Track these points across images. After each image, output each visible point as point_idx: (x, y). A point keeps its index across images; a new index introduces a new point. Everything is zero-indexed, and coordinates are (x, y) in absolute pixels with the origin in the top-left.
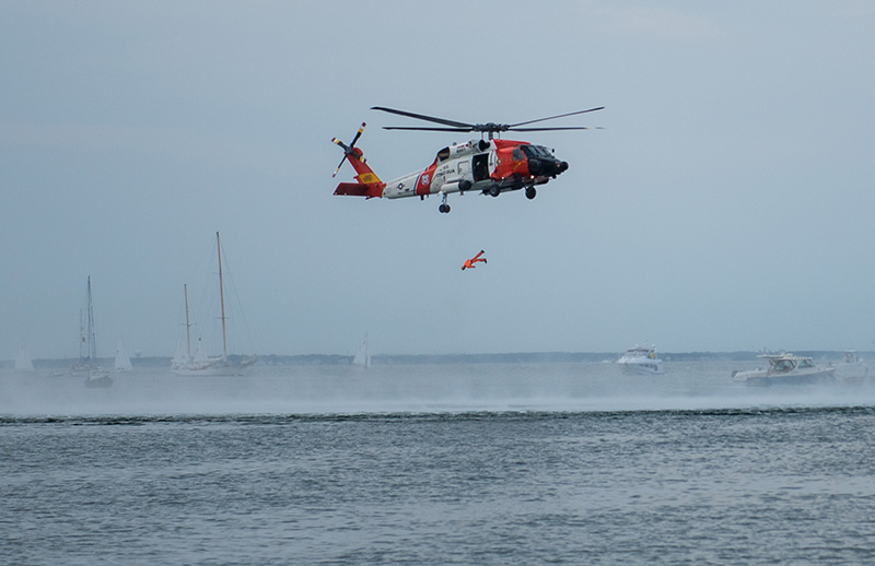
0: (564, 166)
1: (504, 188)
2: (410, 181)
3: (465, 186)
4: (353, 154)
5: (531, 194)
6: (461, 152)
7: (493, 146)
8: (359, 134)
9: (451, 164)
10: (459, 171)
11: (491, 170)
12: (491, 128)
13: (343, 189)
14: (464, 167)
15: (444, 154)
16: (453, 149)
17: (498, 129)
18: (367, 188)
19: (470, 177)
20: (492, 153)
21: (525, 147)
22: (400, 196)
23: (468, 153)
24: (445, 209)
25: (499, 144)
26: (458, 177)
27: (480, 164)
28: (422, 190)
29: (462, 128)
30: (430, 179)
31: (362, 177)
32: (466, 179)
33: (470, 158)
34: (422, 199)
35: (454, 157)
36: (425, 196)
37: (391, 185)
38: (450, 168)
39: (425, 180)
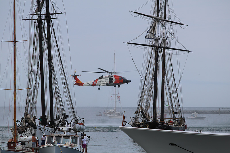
0: (130, 81)
2: (91, 82)
6: (106, 77)
7: (113, 76)
8: (75, 72)
9: (103, 80)
10: (106, 81)
11: (114, 81)
12: (112, 73)
15: (101, 78)
17: (114, 73)
18: (78, 84)
19: (108, 83)
22: (88, 86)
23: (108, 78)
24: (99, 89)
25: (115, 76)
26: (106, 83)
27: (111, 80)
29: (108, 72)
30: (96, 82)
31: (77, 81)
32: (107, 83)
33: (108, 79)
34: (93, 86)
35: (104, 78)
36: (94, 86)
37: (85, 83)
38: (103, 81)
39: (95, 83)
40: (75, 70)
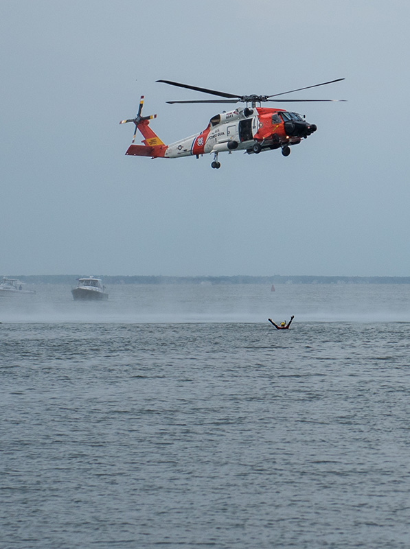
0: (313, 128)
1: (265, 148)
2: (188, 142)
3: (233, 146)
5: (286, 153)
6: (229, 119)
7: (256, 113)
8: (141, 106)
9: (221, 128)
10: (228, 133)
11: (254, 132)
12: (254, 99)
13: (132, 151)
14: (232, 130)
15: (216, 120)
16: (223, 116)
17: (260, 99)
18: (151, 149)
19: (237, 138)
20: (254, 118)
21: (281, 113)
22: (180, 155)
23: (235, 119)
24: (216, 165)
25: (261, 111)
26: (227, 139)
27: (245, 127)
28: (198, 151)
30: (204, 141)
31: (149, 140)
32: (233, 139)
33: (237, 123)
34: (198, 157)
35: (224, 123)
36: (200, 155)
37: (172, 147)
38: (221, 132)
39: (200, 142)
40: (142, 97)
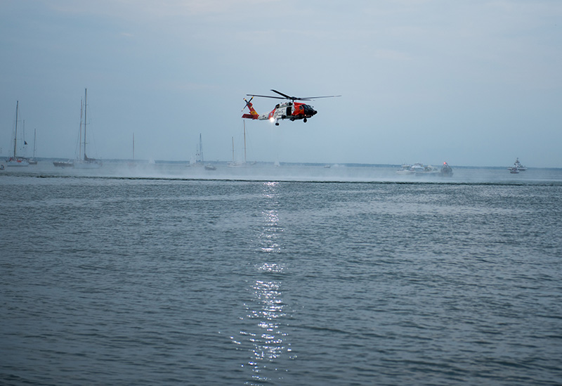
0: (316, 112)
1: (297, 119)
2: (267, 115)
3: (284, 117)
4: (249, 105)
5: (305, 121)
6: (283, 106)
7: (294, 104)
8: (252, 98)
9: (280, 109)
10: (282, 112)
11: (292, 112)
12: (293, 99)
13: (245, 116)
14: (284, 111)
15: (278, 106)
16: (281, 105)
17: (296, 99)
18: (253, 116)
19: (285, 114)
20: (293, 107)
21: (304, 105)
22: (263, 119)
23: (285, 106)
25: (296, 104)
27: (289, 110)
29: (287, 97)
30: (273, 114)
31: (252, 112)
33: (286, 108)
35: (281, 107)
37: (261, 115)
38: (279, 111)
